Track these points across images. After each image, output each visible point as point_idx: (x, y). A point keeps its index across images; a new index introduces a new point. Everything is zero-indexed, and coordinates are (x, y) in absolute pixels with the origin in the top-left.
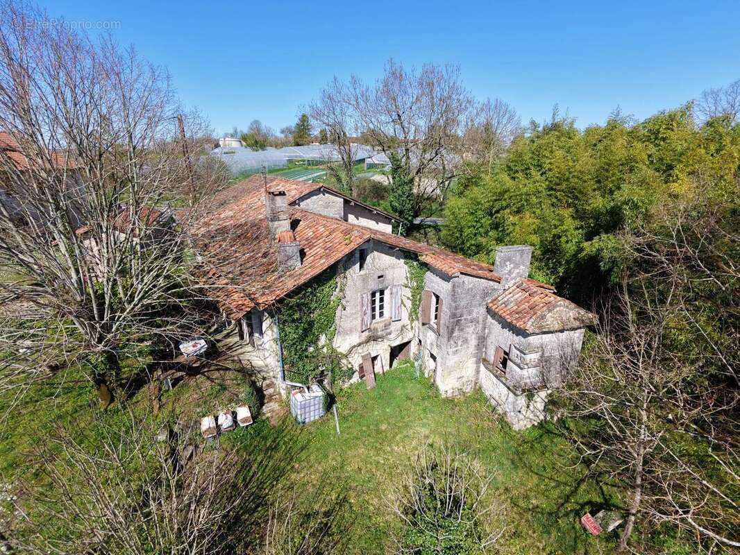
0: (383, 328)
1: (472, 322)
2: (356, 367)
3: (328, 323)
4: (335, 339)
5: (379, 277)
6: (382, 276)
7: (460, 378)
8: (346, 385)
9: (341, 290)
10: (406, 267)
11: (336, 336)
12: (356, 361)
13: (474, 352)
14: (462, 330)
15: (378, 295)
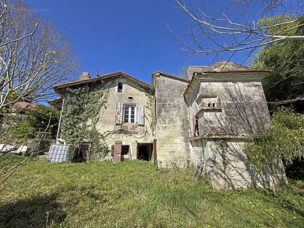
0: (132, 128)
1: (175, 107)
2: (110, 148)
3: (94, 113)
4: (97, 124)
5: (130, 98)
6: (131, 98)
7: (172, 152)
8: (102, 160)
9: (106, 98)
10: (147, 97)
11: (98, 122)
12: (109, 142)
13: (180, 131)
14: (168, 111)
15: (130, 109)
